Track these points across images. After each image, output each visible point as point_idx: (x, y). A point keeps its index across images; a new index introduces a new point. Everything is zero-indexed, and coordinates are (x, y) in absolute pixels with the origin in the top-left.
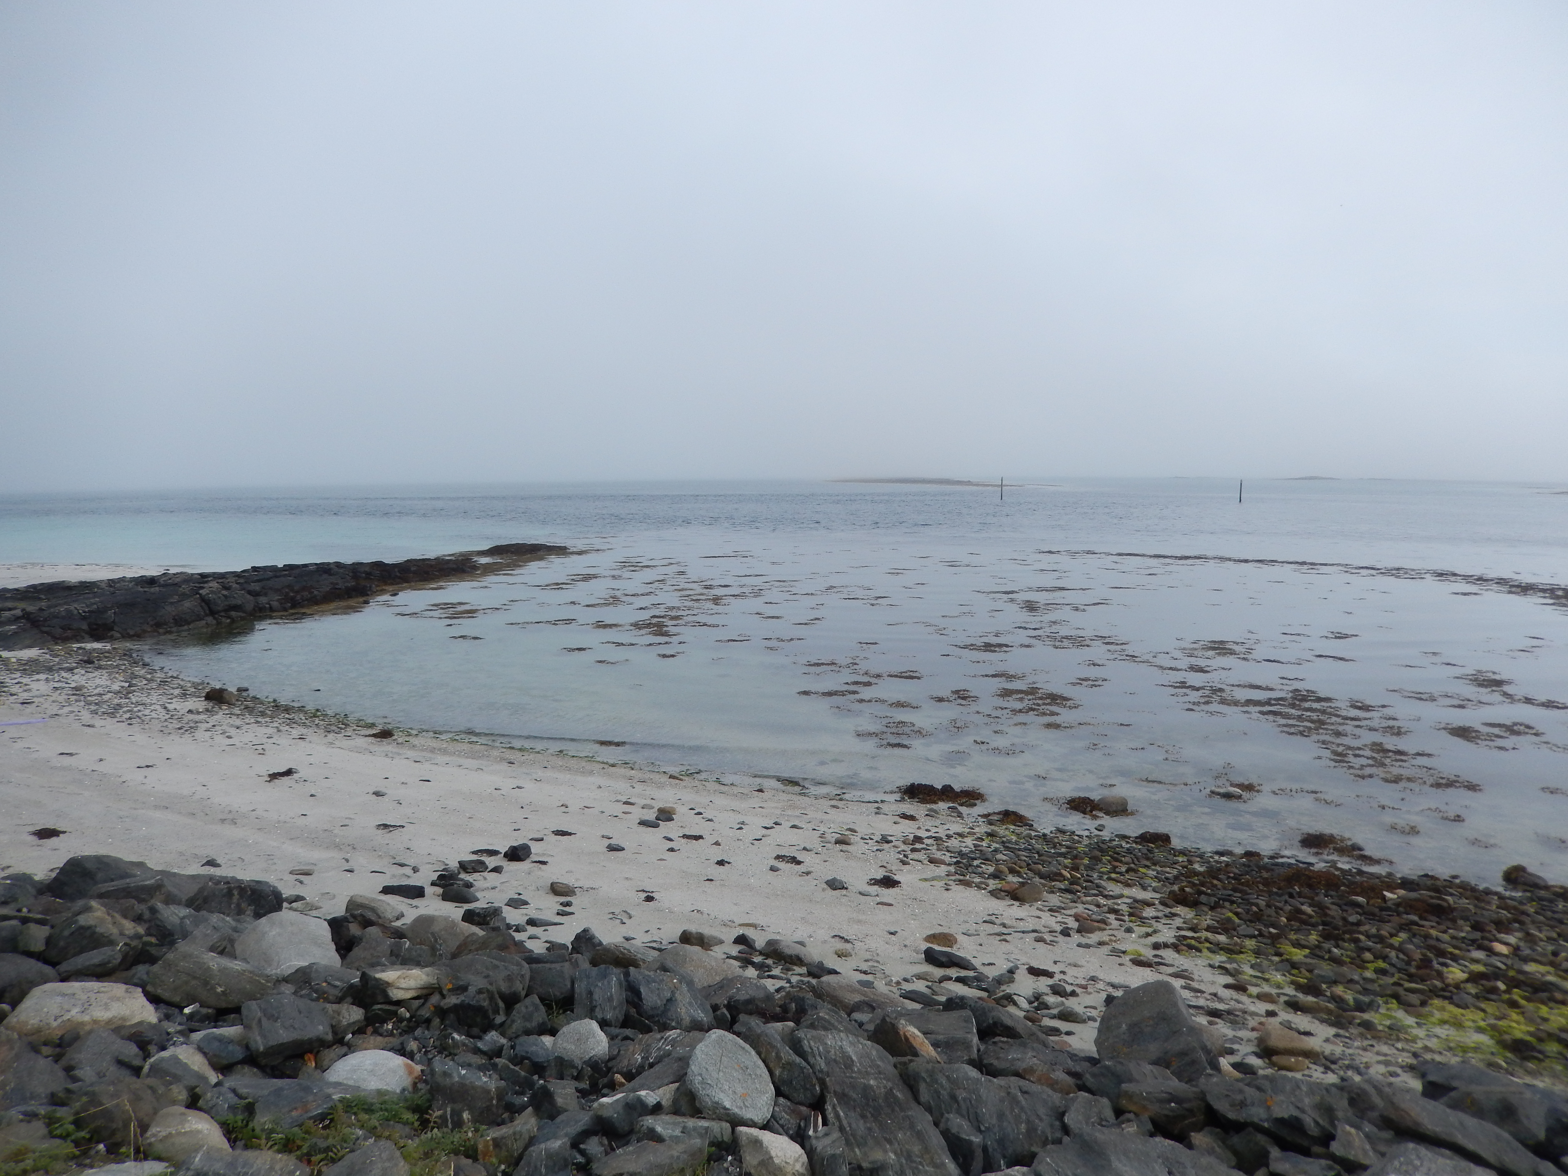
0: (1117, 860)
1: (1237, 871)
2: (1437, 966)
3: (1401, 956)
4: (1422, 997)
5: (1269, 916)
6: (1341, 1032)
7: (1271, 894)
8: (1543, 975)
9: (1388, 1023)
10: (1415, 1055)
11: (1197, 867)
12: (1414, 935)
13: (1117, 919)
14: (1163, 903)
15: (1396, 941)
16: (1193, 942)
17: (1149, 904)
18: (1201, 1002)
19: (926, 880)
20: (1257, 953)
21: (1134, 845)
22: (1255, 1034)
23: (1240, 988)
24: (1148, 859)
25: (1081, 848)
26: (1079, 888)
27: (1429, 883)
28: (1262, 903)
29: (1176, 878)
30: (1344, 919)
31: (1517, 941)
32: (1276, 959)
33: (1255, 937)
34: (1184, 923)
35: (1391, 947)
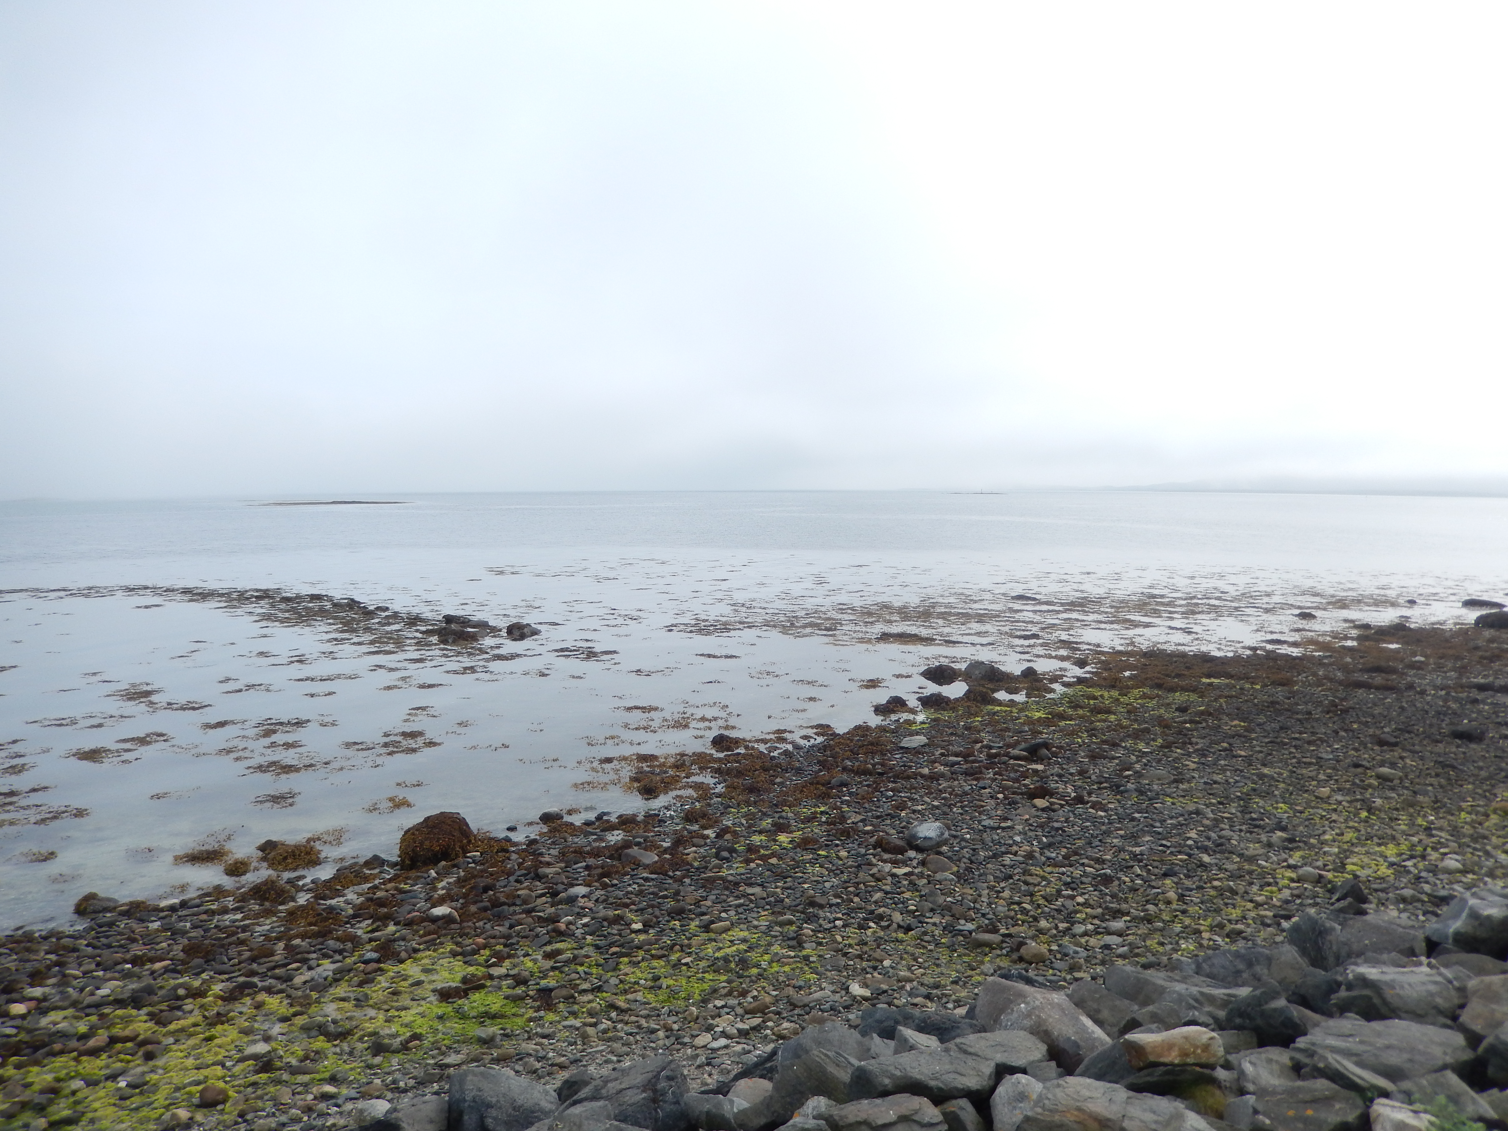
8: (55, 1025)
31: (47, 990)
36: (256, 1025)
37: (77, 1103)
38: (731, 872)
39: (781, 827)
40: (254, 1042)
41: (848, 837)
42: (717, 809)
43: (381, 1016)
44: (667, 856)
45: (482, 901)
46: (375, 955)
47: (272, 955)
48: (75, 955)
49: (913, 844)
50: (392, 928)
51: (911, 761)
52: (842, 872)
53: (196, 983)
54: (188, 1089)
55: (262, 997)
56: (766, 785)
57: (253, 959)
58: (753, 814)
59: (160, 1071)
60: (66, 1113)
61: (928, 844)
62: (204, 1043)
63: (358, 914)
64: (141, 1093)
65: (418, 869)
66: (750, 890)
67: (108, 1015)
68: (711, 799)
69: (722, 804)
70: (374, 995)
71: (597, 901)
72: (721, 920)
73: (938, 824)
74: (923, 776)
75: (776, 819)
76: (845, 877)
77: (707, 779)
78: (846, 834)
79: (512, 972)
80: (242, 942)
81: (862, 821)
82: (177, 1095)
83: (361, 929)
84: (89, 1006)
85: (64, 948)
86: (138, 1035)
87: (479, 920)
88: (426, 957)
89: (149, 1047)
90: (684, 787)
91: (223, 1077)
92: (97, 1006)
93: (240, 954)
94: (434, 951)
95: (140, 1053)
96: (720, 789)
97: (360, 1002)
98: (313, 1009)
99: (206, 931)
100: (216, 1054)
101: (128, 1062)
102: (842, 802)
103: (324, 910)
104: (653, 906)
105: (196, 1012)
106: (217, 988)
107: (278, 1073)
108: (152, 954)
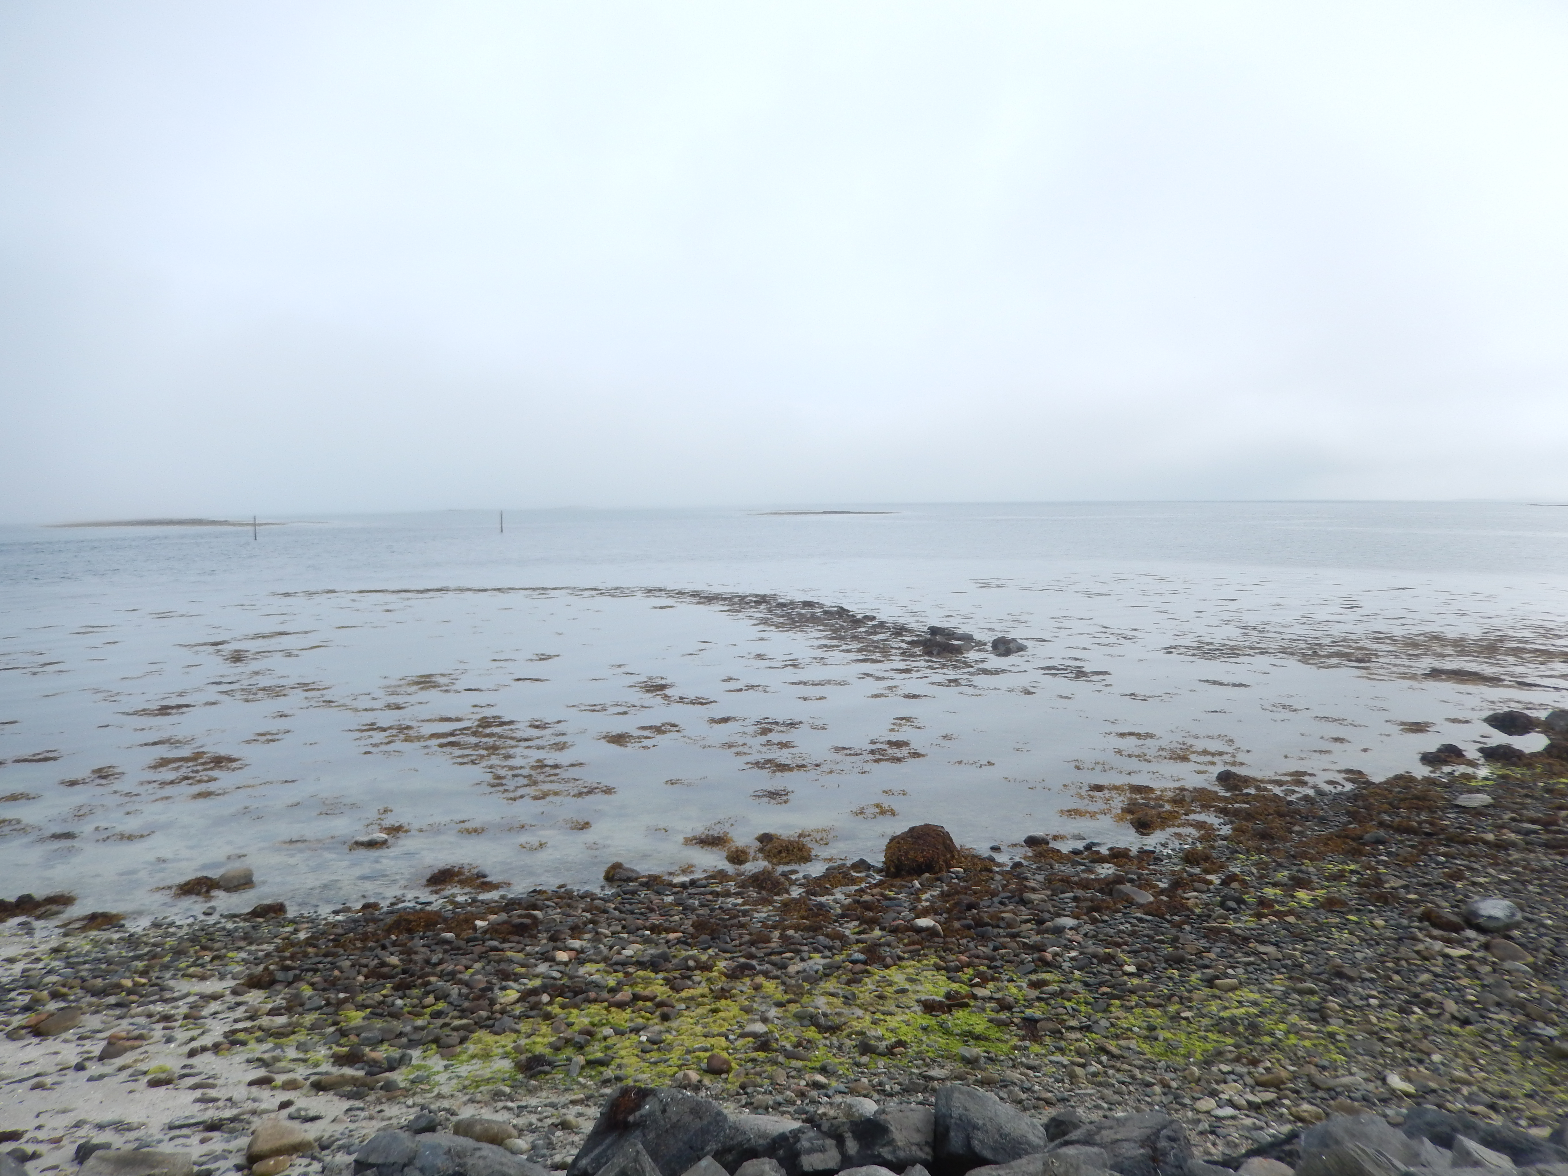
0: (207, 948)
1: (341, 931)
2: (494, 992)
3: (464, 990)
4: (464, 1034)
6: (357, 1103)
7: (364, 949)
9: (413, 1076)
11: (300, 935)
12: (489, 963)
14: (235, 993)
15: (467, 974)
16: (242, 1035)
20: (313, 1028)
21: (240, 922)
23: (267, 1081)
25: (171, 942)
26: (136, 998)
28: (348, 964)
29: (268, 954)
30: (427, 962)
31: (584, 943)
32: (332, 1029)
33: (321, 1008)
34: (246, 1012)
35: (460, 982)
36: (755, 1006)
37: (608, 1048)
38: (1239, 925)
39: (1300, 882)
40: (754, 1021)
41: (1386, 903)
42: (1223, 853)
43: (868, 1018)
44: (1164, 898)
45: (965, 919)
46: (861, 957)
47: (769, 942)
48: (606, 916)
49: (1471, 921)
50: (877, 933)
51: (1470, 823)
52: (1378, 944)
53: (704, 958)
54: (697, 1054)
55: (760, 979)
56: (1282, 833)
57: (752, 943)
58: (1266, 863)
59: (674, 1033)
60: (599, 1055)
61: (1492, 924)
62: (711, 1014)
63: (846, 914)
64: (659, 1050)
65: (902, 878)
66: (1262, 948)
67: (631, 974)
68: (1215, 841)
69: (1228, 848)
70: (861, 996)
71: (1086, 935)
72: (1227, 976)
73: (1507, 902)
74: (1486, 843)
75: (1294, 872)
76: (1381, 949)
77: (1211, 819)
78: (1385, 900)
79: (996, 996)
80: (742, 926)
81: (1405, 887)
82: (689, 1057)
83: (849, 929)
84: (616, 964)
85: (597, 908)
86: (656, 997)
87: (962, 938)
88: (911, 966)
89: (665, 1009)
90: (1183, 825)
91: (727, 1049)
92: (623, 964)
93: (741, 936)
94: (919, 961)
95: (658, 1013)
96: (1226, 830)
97: (849, 1000)
98: (805, 999)
99: (712, 910)
100: (721, 1026)
101: (648, 1019)
102: (1378, 862)
103: (815, 905)
104: (1147, 950)
105: (704, 984)
106: (721, 965)
107: (774, 1054)
108: (666, 925)
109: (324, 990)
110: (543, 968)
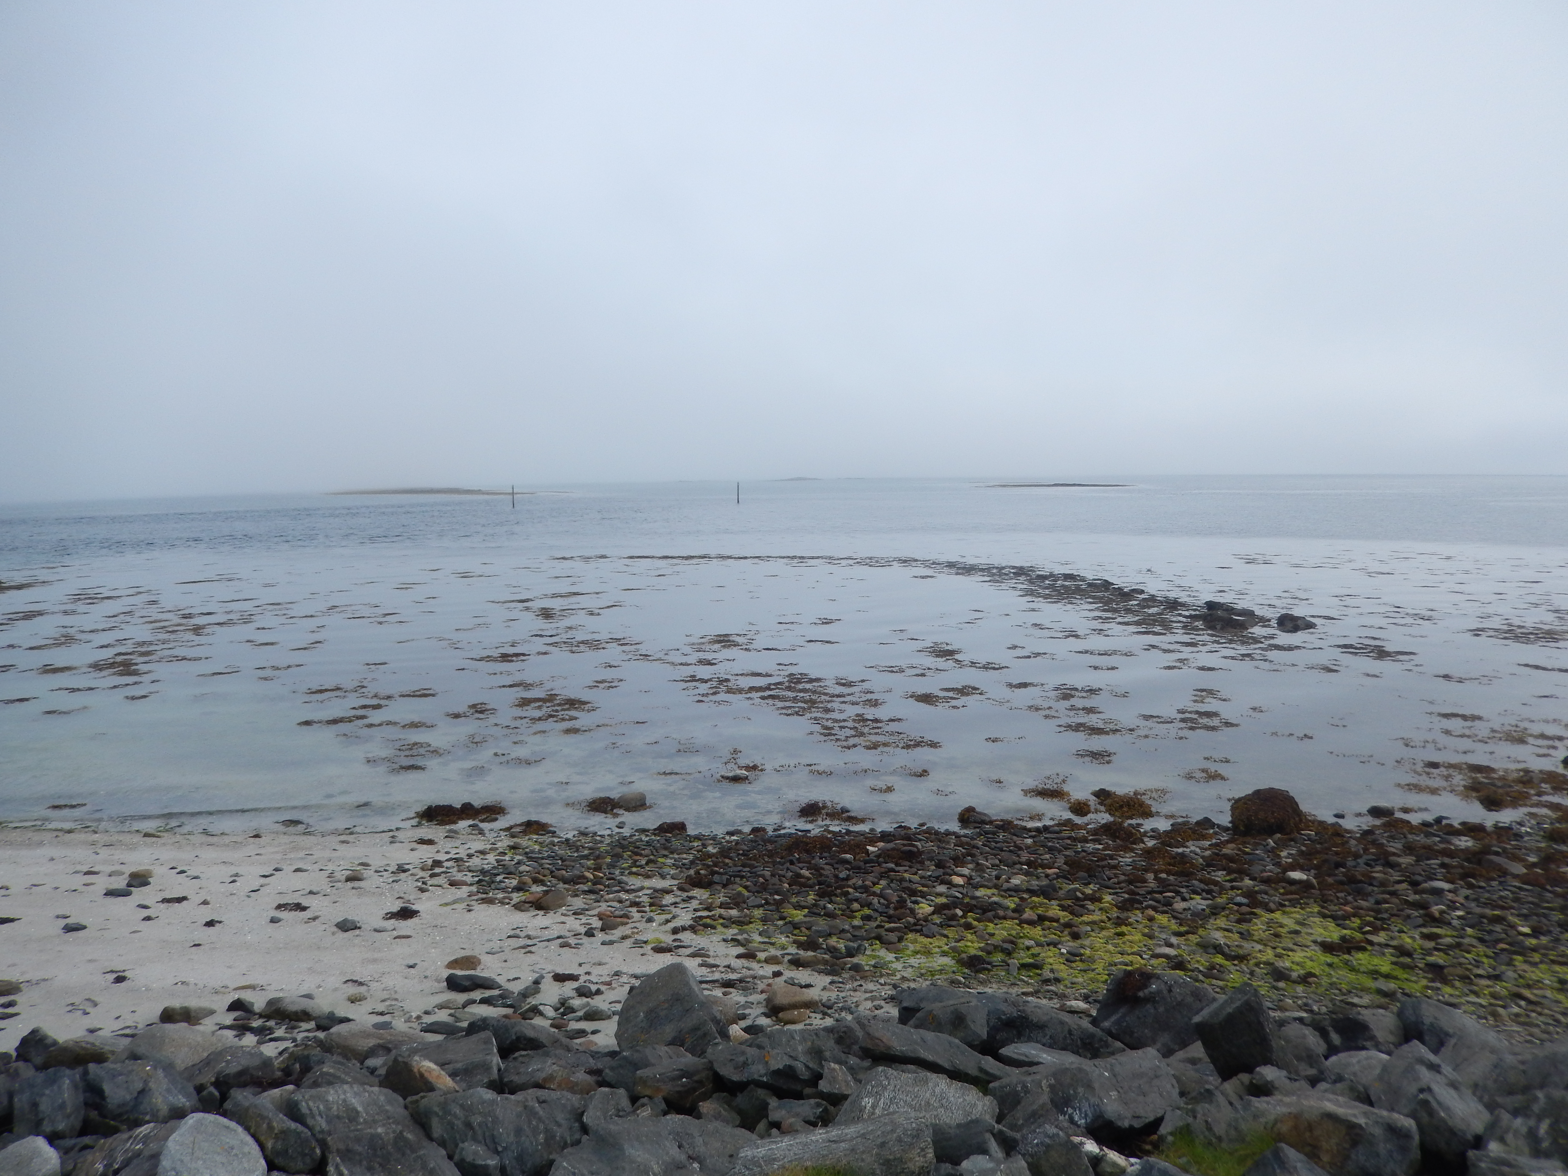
0: (637, 854)
1: (746, 848)
2: (910, 905)
3: (882, 901)
4: (899, 934)
5: (774, 884)
6: (836, 978)
7: (774, 863)
8: (989, 898)
9: (873, 962)
10: (895, 986)
11: (711, 849)
12: (892, 881)
13: (638, 911)
14: (681, 889)
15: (877, 889)
16: (708, 921)
17: (668, 892)
18: (717, 976)
19: (446, 904)
20: (764, 920)
21: (653, 837)
22: (764, 996)
23: (750, 956)
24: (666, 848)
25: (603, 848)
26: (602, 887)
27: (903, 833)
28: (767, 874)
29: (692, 862)
30: (836, 876)
31: (970, 871)
32: (781, 923)
33: (762, 906)
34: (700, 904)
35: (874, 894)
36: (1155, 933)
37: (1034, 955)
40: (1160, 945)
43: (1270, 952)
44: (1538, 871)
45: (1336, 875)
46: (1243, 901)
47: (1146, 882)
48: (978, 851)
50: (1249, 882)
53: (1088, 891)
55: (1150, 913)
59: (1089, 949)
62: (1116, 937)
63: (1210, 864)
64: (1082, 961)
65: (1254, 836)
67: (1026, 899)
70: (1256, 933)
71: (1467, 898)
79: (1392, 943)
80: (1113, 867)
83: (1219, 877)
84: (1009, 890)
85: (966, 844)
86: (1059, 919)
87: (1340, 892)
88: (1295, 912)
89: (1073, 929)
91: (1145, 965)
92: (1015, 891)
93: (1116, 875)
94: (1301, 909)
95: (1067, 932)
97: (1245, 936)
98: (1202, 932)
99: (1077, 852)
100: (1132, 947)
101: (1060, 936)
103: (1173, 856)
104: (1537, 915)
105: (1099, 912)
106: (1108, 898)
107: (1192, 973)
108: (1040, 862)
109: (758, 892)
110: (941, 889)
